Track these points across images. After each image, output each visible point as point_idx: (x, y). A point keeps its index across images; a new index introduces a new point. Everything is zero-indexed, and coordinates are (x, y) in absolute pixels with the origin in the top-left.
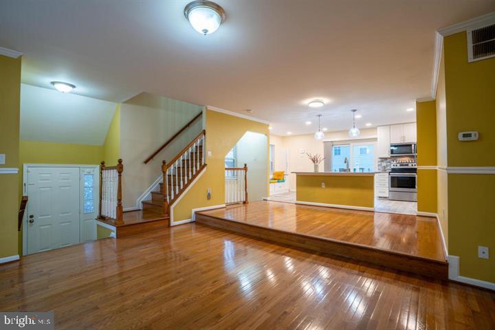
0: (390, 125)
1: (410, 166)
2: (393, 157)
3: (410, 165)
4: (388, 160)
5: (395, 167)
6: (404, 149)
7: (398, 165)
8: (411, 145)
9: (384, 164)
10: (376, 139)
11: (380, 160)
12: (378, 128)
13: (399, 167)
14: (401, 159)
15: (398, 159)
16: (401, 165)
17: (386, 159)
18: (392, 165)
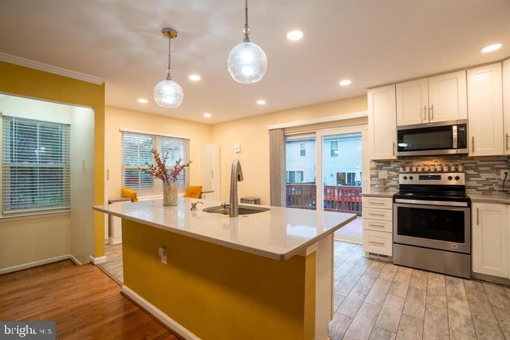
0: (395, 83)
1: (445, 180)
2: (403, 158)
3: (445, 176)
4: (392, 166)
5: (408, 182)
6: (431, 139)
7: (416, 177)
8: (449, 128)
9: (383, 174)
10: (366, 118)
11: (374, 165)
12: (370, 95)
13: (416, 180)
14: (421, 163)
15: (416, 163)
16: (421, 178)
17: (387, 162)
18: (401, 176)
